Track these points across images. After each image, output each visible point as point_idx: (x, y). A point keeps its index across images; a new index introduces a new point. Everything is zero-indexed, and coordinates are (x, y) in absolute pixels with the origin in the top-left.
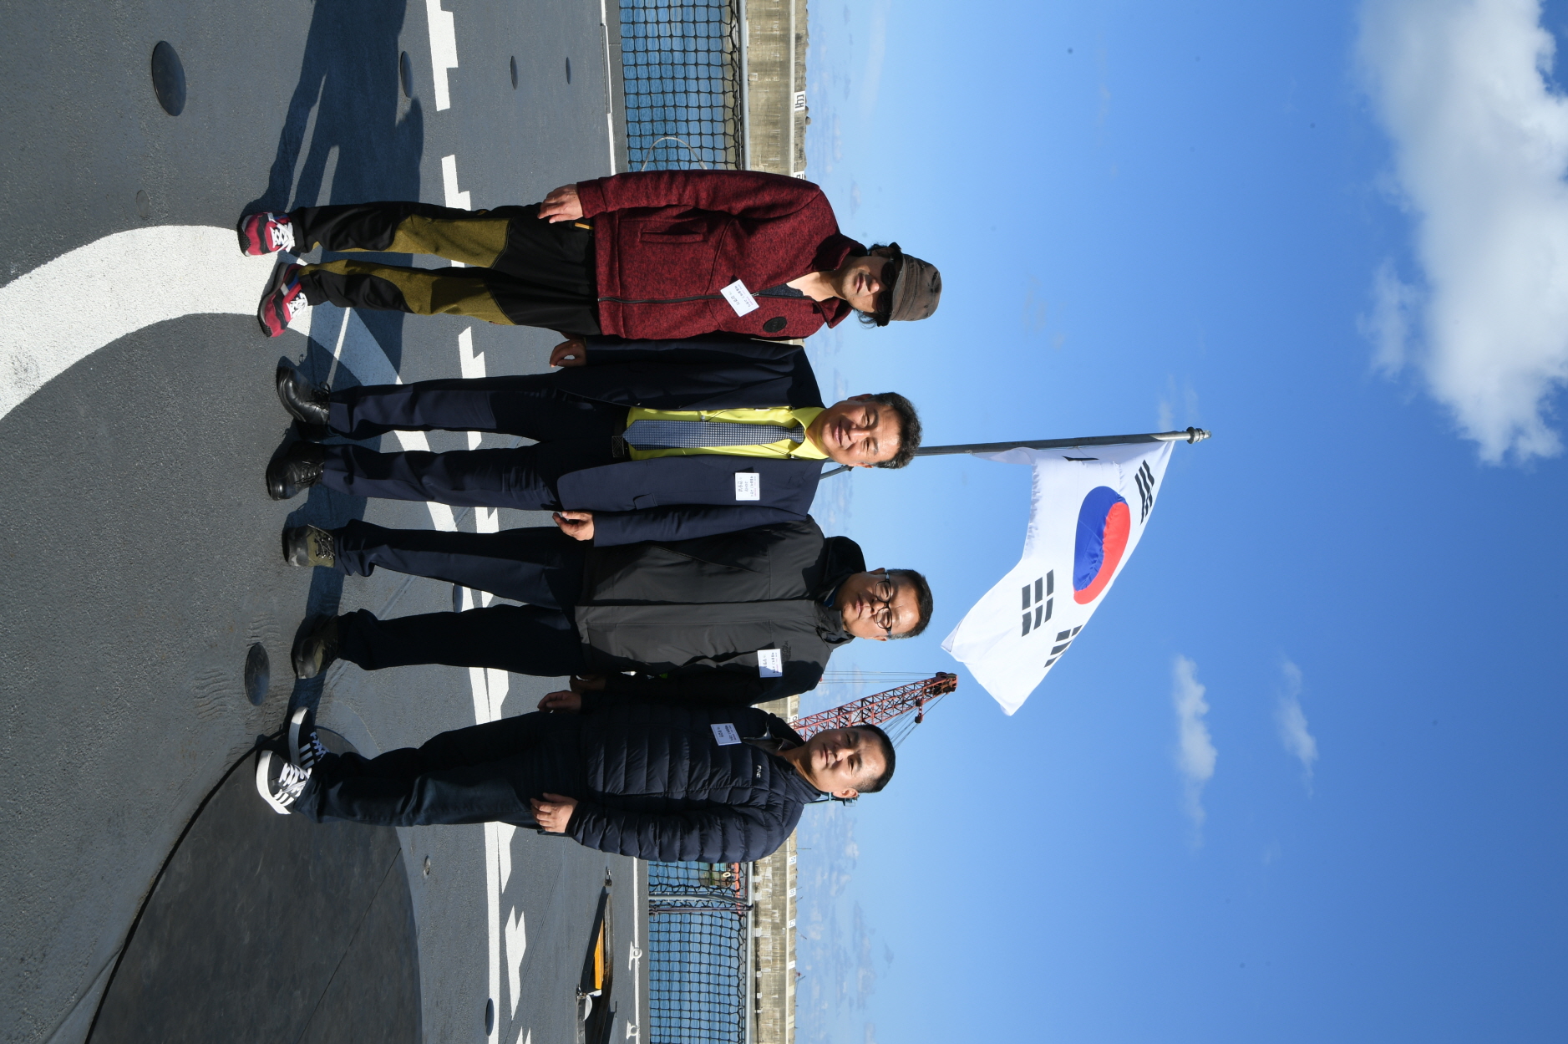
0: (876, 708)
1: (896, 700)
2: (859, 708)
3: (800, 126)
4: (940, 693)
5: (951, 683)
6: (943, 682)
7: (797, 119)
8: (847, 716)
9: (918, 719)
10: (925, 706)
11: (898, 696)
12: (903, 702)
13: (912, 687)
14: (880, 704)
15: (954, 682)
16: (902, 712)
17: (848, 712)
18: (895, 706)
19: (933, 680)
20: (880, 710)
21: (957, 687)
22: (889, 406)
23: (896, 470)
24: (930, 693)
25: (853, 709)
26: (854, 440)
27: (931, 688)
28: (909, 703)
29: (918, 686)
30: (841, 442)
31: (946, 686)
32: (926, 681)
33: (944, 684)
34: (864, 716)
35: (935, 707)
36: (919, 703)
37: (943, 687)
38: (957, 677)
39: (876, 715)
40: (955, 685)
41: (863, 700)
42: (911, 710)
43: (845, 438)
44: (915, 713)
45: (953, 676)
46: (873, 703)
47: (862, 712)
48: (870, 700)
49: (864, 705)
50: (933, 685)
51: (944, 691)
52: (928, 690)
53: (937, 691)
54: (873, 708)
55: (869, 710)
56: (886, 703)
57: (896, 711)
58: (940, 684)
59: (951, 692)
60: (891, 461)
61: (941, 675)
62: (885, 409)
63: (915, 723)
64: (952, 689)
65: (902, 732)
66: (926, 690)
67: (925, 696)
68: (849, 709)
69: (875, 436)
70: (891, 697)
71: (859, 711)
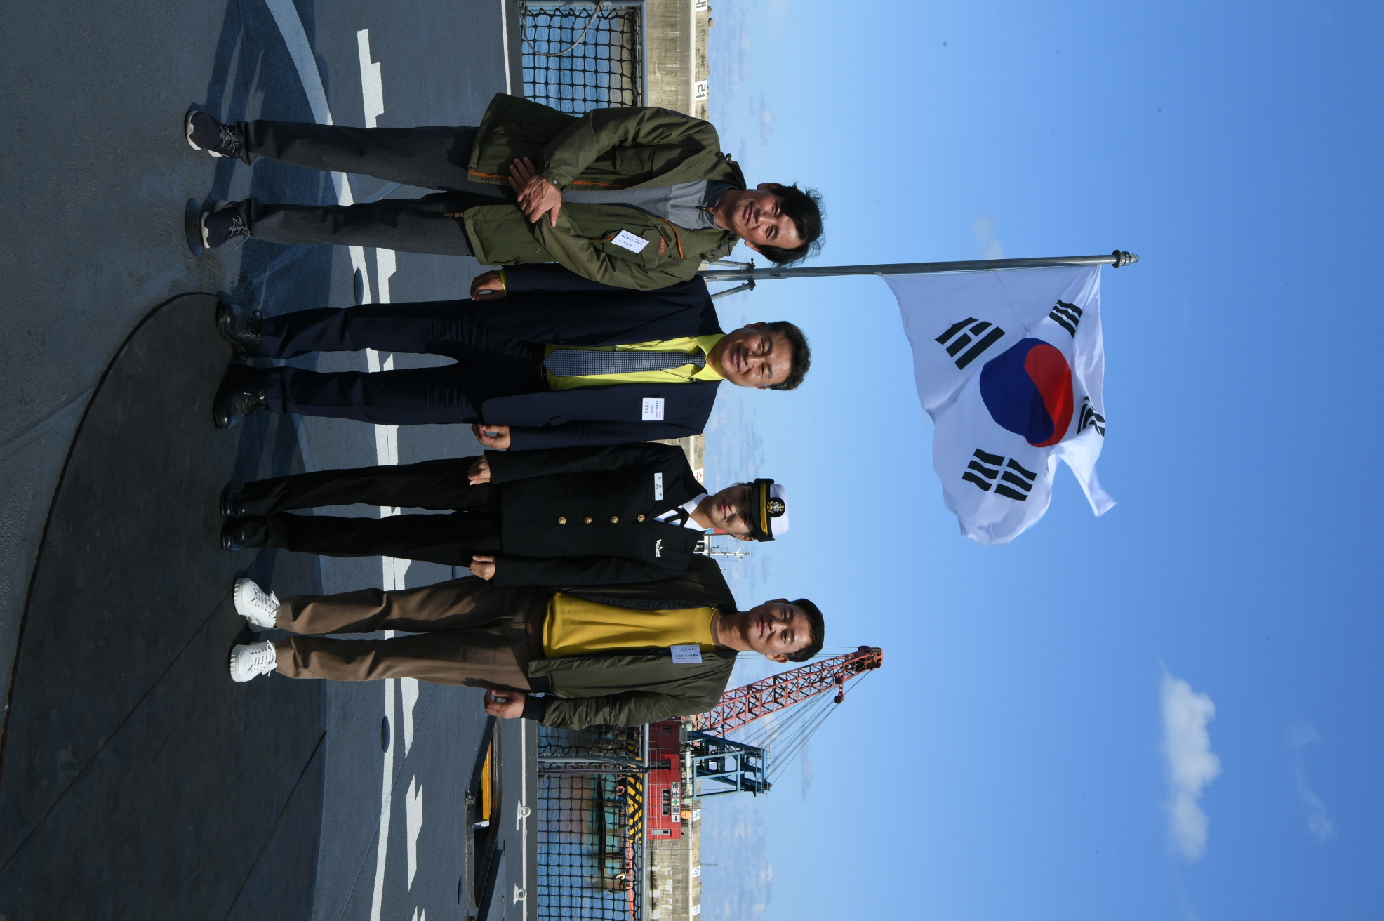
0: (790, 686)
1: (813, 677)
2: (770, 686)
3: (701, 29)
4: (863, 669)
5: (876, 658)
6: (866, 656)
7: (699, 21)
8: (758, 695)
9: (839, 699)
10: (846, 685)
11: (815, 673)
12: (822, 680)
13: (831, 663)
14: (795, 682)
15: (879, 657)
16: (820, 691)
17: (758, 691)
18: (812, 684)
19: (855, 655)
20: (795, 689)
21: (883, 663)
22: (782, 334)
23: (787, 391)
24: (852, 669)
25: (764, 688)
26: (750, 365)
27: (853, 664)
28: (827, 680)
29: (838, 662)
30: (738, 367)
31: (870, 661)
32: (846, 656)
33: (868, 659)
34: (777, 695)
35: (857, 684)
36: (839, 681)
37: (867, 663)
38: (883, 652)
39: (790, 695)
40: (880, 660)
41: (775, 677)
42: (828, 690)
43: (742, 364)
44: (835, 692)
45: (878, 651)
46: (787, 680)
47: (774, 690)
48: (784, 677)
49: (777, 683)
50: (855, 660)
51: (868, 668)
52: (850, 667)
53: (859, 667)
54: (786, 686)
55: (783, 689)
56: (801, 681)
57: (813, 691)
58: (863, 659)
59: (876, 669)
60: (783, 384)
61: (864, 649)
62: (778, 337)
63: (835, 704)
64: (877, 665)
65: (820, 713)
66: (847, 666)
67: (846, 673)
68: (759, 688)
69: (770, 362)
70: (807, 674)
71: (771, 690)
